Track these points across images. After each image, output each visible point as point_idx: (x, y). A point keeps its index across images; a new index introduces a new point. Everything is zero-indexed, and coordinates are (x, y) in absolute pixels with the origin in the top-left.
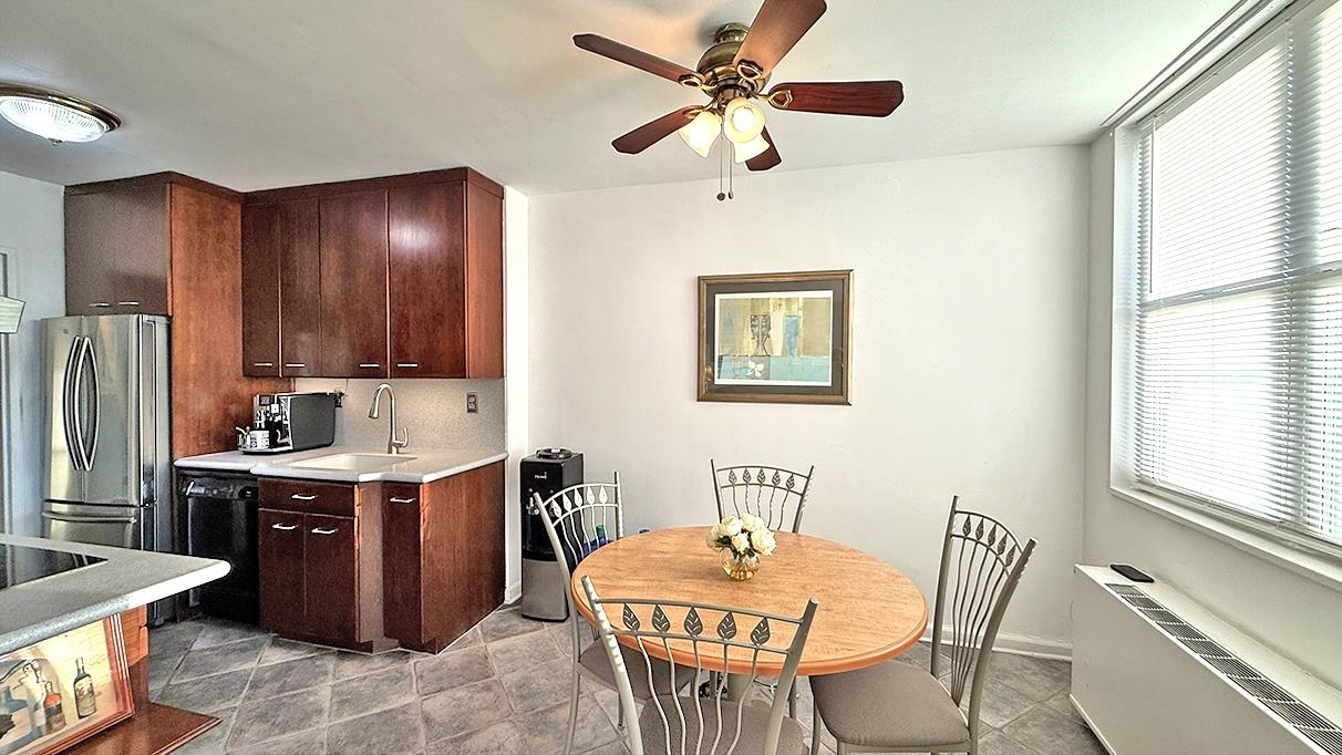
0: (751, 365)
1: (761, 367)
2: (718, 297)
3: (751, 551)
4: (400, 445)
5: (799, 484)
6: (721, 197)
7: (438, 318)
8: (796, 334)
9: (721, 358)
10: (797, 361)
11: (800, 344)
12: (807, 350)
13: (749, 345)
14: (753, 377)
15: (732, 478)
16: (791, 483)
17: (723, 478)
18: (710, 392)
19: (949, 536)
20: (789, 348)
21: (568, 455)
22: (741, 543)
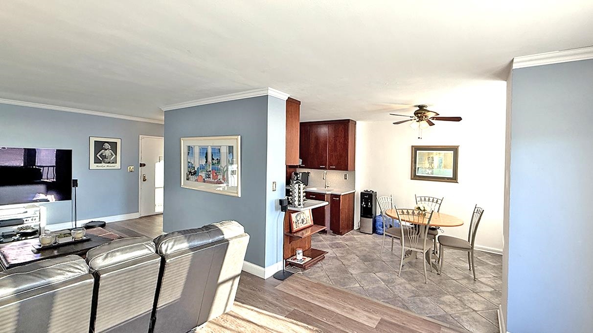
0: (427, 170)
1: (431, 171)
2: (418, 152)
3: (424, 210)
4: (328, 187)
5: (439, 202)
6: (419, 138)
7: (341, 156)
8: (442, 162)
9: (418, 168)
10: (442, 170)
11: (443, 165)
12: (445, 167)
13: (427, 165)
14: (428, 174)
15: (421, 199)
16: (437, 201)
17: (418, 199)
18: (415, 177)
19: (474, 212)
20: (440, 167)
21: (373, 192)
22: (422, 209)
